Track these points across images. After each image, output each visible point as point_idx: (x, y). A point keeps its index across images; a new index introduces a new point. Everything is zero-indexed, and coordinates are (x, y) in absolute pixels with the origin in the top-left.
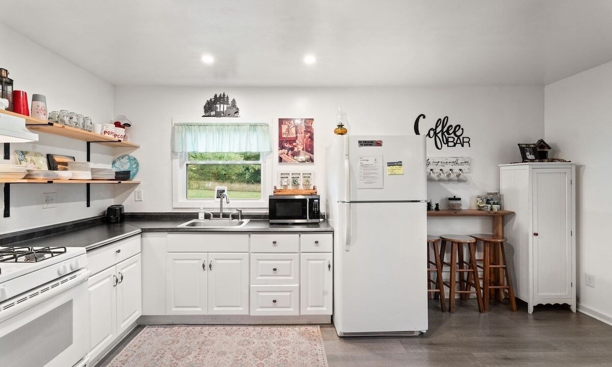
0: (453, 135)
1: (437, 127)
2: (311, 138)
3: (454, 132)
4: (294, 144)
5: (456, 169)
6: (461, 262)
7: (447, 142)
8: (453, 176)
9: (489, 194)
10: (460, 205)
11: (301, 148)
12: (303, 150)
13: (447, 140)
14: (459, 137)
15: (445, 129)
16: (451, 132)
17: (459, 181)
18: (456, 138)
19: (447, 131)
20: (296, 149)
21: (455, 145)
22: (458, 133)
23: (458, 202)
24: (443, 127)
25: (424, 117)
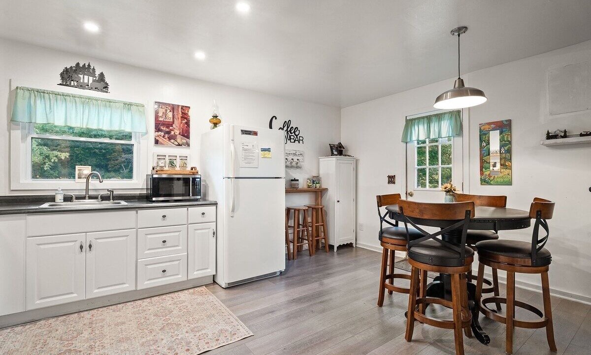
0: (293, 134)
1: (284, 127)
2: (188, 124)
3: (294, 132)
4: (171, 128)
5: (295, 158)
6: (299, 224)
7: (290, 139)
8: (294, 164)
9: (314, 177)
10: (298, 184)
11: (177, 132)
12: (180, 134)
13: (290, 137)
14: (297, 136)
15: (289, 130)
16: (292, 132)
17: (298, 167)
18: (295, 137)
19: (290, 131)
20: (172, 133)
21: (294, 142)
22: (297, 133)
23: (297, 182)
24: (288, 128)
25: (276, 119)
